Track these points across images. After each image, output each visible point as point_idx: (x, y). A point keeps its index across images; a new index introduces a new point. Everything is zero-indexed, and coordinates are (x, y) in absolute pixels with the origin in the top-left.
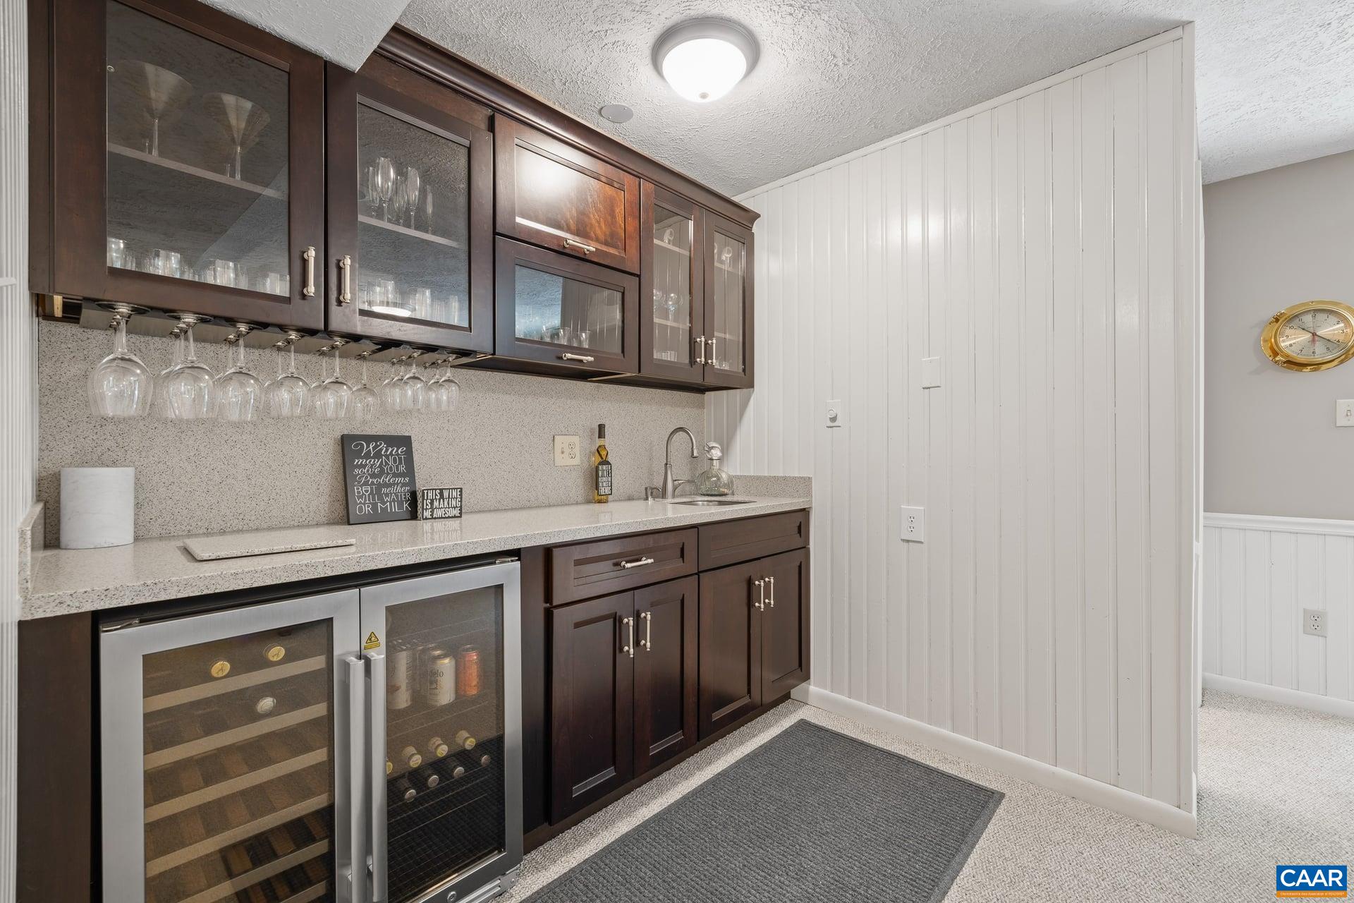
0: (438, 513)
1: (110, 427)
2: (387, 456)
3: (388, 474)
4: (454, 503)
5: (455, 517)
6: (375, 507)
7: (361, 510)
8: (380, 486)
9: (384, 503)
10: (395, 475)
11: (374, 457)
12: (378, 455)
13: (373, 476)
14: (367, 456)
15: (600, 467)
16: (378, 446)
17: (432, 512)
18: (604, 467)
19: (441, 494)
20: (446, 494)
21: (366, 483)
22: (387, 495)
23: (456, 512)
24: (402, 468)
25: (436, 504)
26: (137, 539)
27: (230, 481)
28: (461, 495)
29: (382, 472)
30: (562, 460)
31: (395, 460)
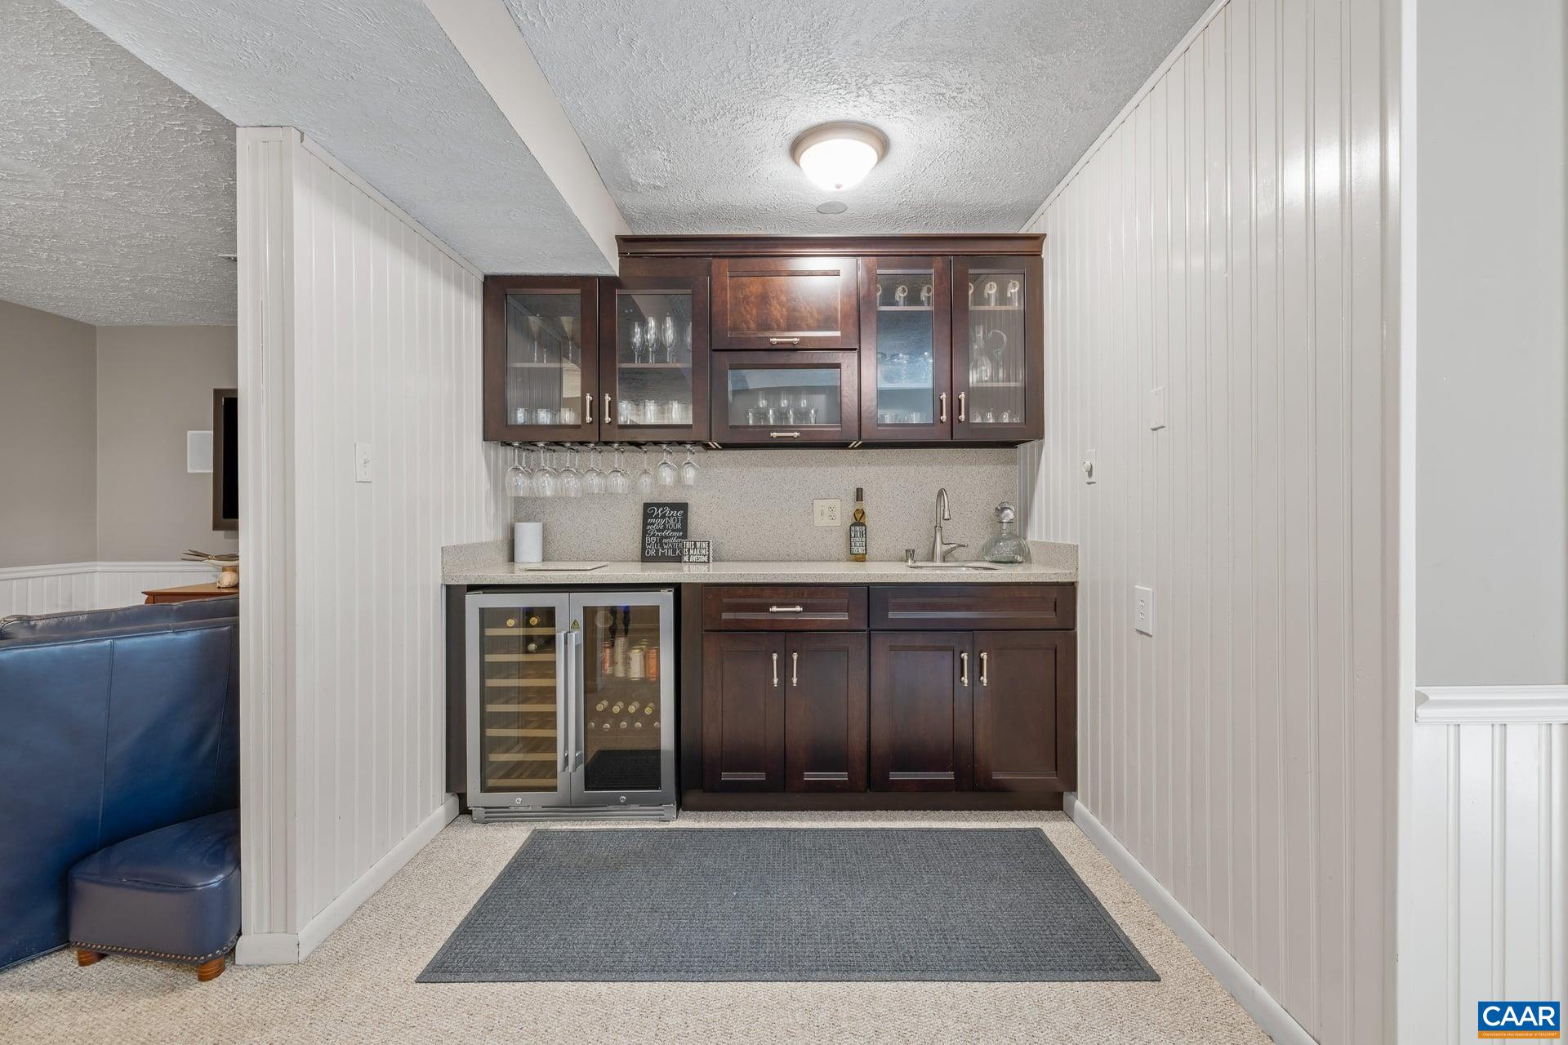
0: (693, 558)
1: (538, 502)
2: (669, 518)
3: (669, 529)
4: (704, 552)
5: (704, 562)
6: (657, 551)
7: (648, 552)
8: (662, 538)
9: (663, 549)
10: (673, 531)
11: (661, 517)
12: (663, 517)
13: (659, 530)
14: (657, 517)
15: (853, 528)
16: (663, 510)
17: (689, 557)
18: (858, 528)
19: (695, 545)
20: (698, 545)
21: (653, 535)
22: (666, 544)
23: (705, 559)
24: (679, 526)
25: (692, 552)
26: (543, 560)
27: (588, 531)
28: (709, 546)
29: (665, 528)
30: (821, 521)
31: (674, 521)
